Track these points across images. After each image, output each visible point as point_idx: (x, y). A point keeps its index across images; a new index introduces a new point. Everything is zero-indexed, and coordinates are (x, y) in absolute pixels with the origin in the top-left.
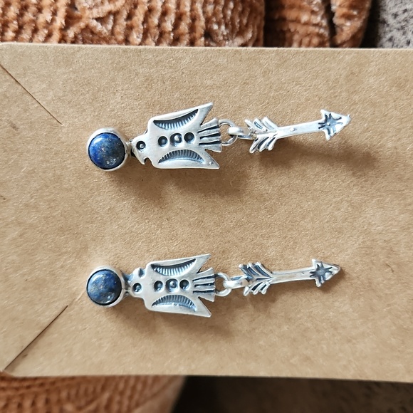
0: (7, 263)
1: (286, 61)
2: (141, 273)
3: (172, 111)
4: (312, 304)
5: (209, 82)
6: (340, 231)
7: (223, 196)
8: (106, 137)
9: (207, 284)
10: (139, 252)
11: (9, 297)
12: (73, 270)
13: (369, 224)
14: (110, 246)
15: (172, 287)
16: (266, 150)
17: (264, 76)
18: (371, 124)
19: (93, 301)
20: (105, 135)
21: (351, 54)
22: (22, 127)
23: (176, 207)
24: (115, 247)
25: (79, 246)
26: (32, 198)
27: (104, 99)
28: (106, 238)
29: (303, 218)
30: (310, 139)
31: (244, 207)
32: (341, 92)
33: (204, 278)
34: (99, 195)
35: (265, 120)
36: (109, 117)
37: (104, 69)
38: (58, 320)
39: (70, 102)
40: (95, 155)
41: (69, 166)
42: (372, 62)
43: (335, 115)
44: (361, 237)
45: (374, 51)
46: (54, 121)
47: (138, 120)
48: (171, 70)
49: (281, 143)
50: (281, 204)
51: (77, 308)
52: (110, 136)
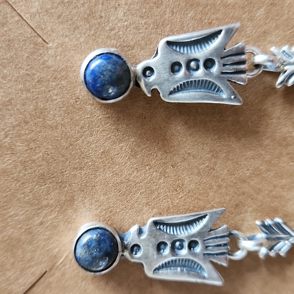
2: (140, 232)
3: (185, 32)
7: (240, 139)
8: (109, 58)
9: (220, 245)
10: (136, 205)
12: (55, 227)
14: (102, 198)
15: (179, 249)
19: (82, 267)
20: (107, 56)
23: (183, 151)
24: (108, 199)
25: (63, 198)
26: (6, 137)
27: (103, 15)
28: (97, 188)
31: (263, 152)
33: (217, 238)
34: (91, 135)
36: (109, 37)
38: (34, 289)
39: (59, 17)
41: (55, 98)
46: (39, 42)
47: (143, 43)
51: (58, 274)
52: (114, 57)
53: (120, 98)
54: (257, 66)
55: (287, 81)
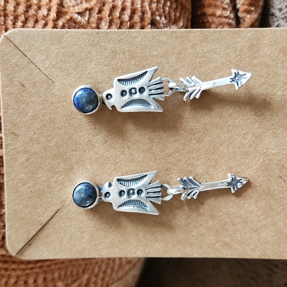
0: (18, 179)
1: (207, 38)
2: (110, 185)
3: (130, 73)
4: (229, 205)
5: (155, 53)
6: (247, 154)
7: (166, 131)
8: (85, 91)
9: (156, 192)
10: (108, 171)
11: (19, 204)
12: (63, 184)
13: (267, 148)
14: (89, 167)
15: (132, 194)
16: (194, 98)
17: (192, 48)
18: (266, 79)
19: (77, 204)
20: (85, 89)
21: (251, 32)
22: (28, 85)
23: (133, 139)
24: (92, 167)
25: (67, 167)
26: (35, 134)
27: (84, 66)
28: (85, 161)
29: (222, 145)
30: (225, 91)
31: (180, 138)
32: (245, 58)
33: (154, 188)
34: (81, 132)
35: (194, 78)
36: (87, 78)
37: (83, 45)
38: (53, 219)
39: (60, 68)
40: (78, 103)
41: (60, 112)
42: (266, 37)
43: (241, 73)
44: (262, 158)
45: (267, 30)
46: (50, 81)
47: (107, 80)
48: (129, 46)
49: (205, 93)
50: (206, 136)
51: (66, 211)
52: (88, 90)
53: (94, 111)
54: (171, 89)
55: (190, 97)
